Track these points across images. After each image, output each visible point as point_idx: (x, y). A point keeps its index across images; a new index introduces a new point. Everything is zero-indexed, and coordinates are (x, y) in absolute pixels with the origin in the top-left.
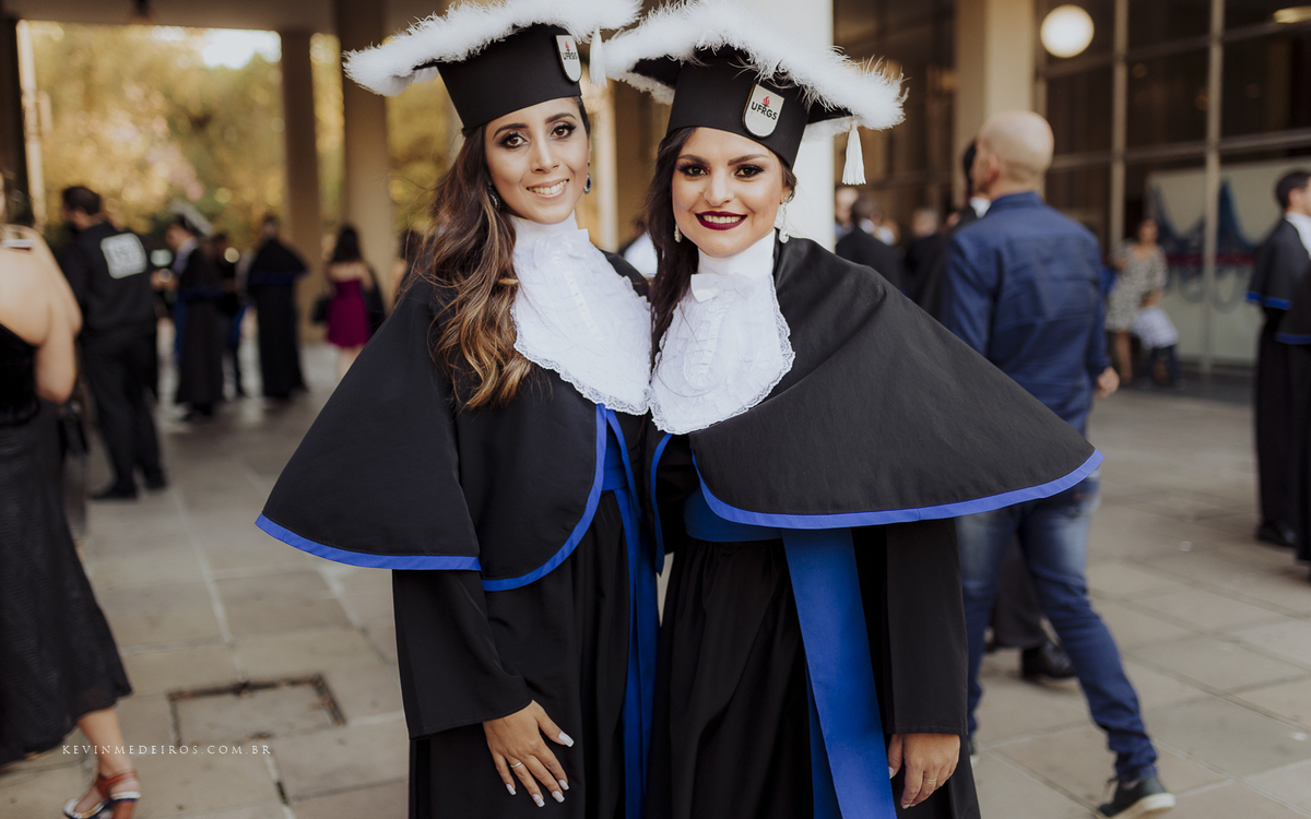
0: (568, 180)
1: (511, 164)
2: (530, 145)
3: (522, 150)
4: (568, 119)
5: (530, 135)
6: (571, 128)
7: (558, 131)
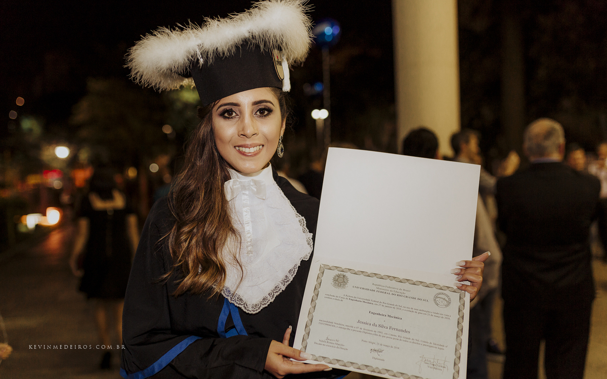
0: (263, 146)
1: (227, 129)
2: (240, 118)
3: (234, 120)
4: (269, 105)
5: (241, 112)
6: (270, 111)
7: (262, 111)
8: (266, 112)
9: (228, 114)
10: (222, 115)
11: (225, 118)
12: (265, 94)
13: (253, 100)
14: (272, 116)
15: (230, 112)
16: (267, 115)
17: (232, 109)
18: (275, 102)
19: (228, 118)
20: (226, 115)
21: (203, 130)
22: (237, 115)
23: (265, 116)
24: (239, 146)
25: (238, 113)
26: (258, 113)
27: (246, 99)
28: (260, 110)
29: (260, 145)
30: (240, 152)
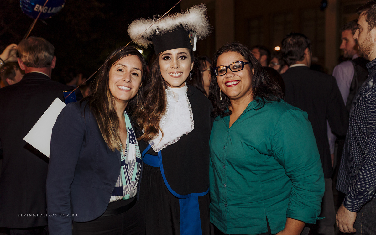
8: (184, 58)
9: (166, 58)
10: (164, 59)
11: (165, 60)
12: (185, 50)
13: (178, 52)
14: (187, 59)
17: (168, 56)
18: (188, 53)
19: (167, 60)
20: (166, 59)
22: (171, 59)
23: (183, 59)
24: (171, 73)
25: (171, 58)
26: (180, 58)
27: (174, 52)
28: (181, 57)
29: (181, 72)
30: (171, 76)
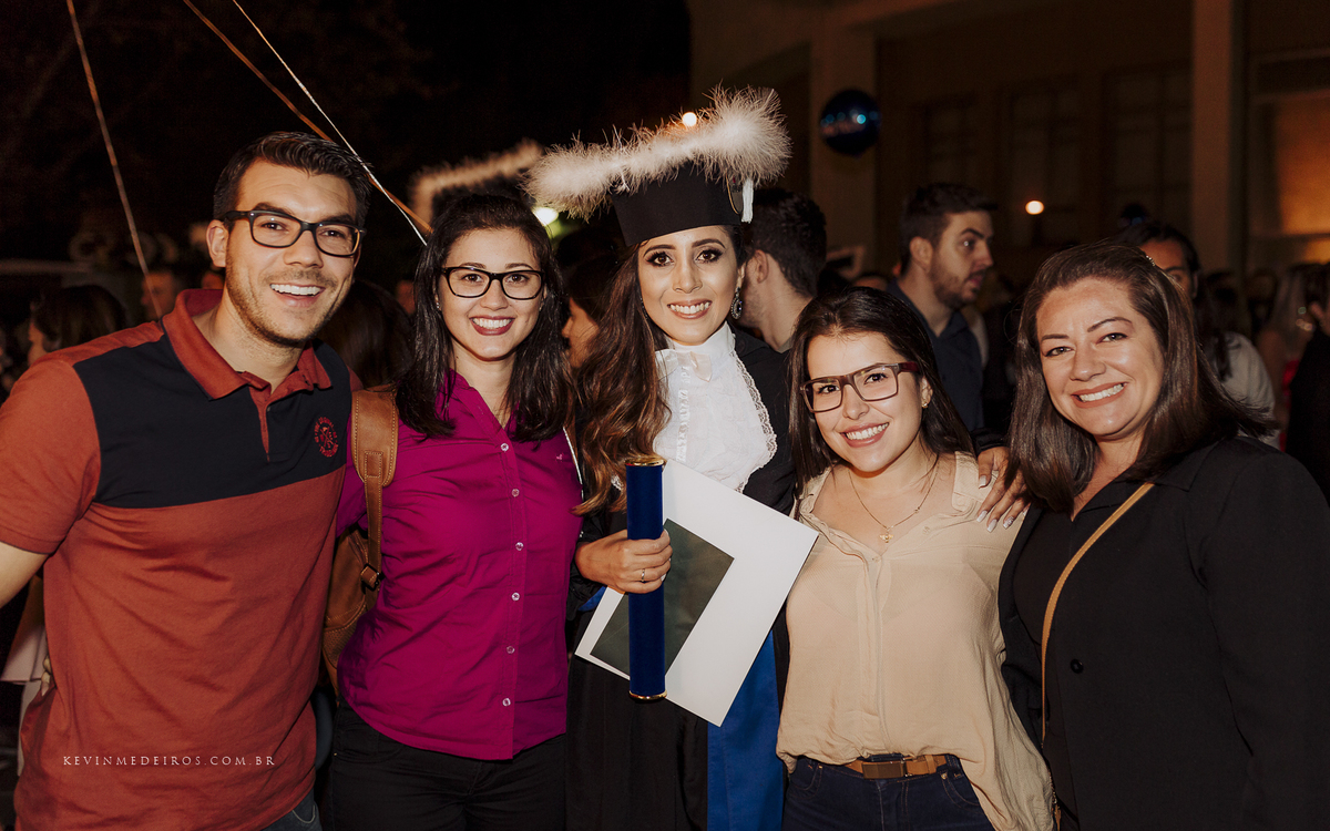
1: (657, 281)
2: (674, 265)
3: (668, 268)
5: (677, 257)
6: (719, 252)
8: (713, 256)
9: (659, 259)
10: (651, 261)
11: (655, 264)
12: (714, 233)
13: (694, 240)
14: (722, 260)
15: (662, 256)
16: (715, 259)
17: (664, 254)
18: (727, 241)
19: (660, 265)
20: (657, 261)
21: (621, 285)
22: (672, 261)
23: (711, 261)
24: (674, 305)
25: (673, 258)
26: (702, 258)
27: (682, 241)
28: (704, 252)
29: (704, 302)
30: (676, 313)
